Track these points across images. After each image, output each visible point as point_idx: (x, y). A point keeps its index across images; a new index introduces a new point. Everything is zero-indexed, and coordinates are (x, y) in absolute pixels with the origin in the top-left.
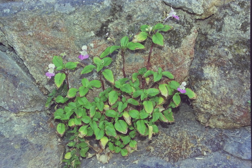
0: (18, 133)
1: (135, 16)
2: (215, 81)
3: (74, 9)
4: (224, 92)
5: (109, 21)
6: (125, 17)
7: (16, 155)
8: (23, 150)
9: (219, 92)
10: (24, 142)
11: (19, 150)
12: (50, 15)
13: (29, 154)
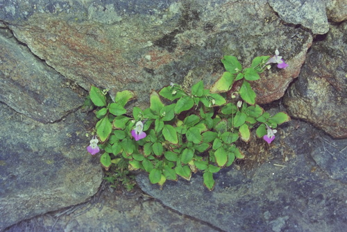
0: (49, 145)
1: (219, 25)
2: (321, 101)
3: (120, 19)
4: (328, 114)
5: (176, 32)
6: (202, 26)
7: (49, 171)
8: (58, 165)
9: (322, 114)
10: (58, 158)
11: (53, 165)
12: (82, 24)
13: (66, 169)
